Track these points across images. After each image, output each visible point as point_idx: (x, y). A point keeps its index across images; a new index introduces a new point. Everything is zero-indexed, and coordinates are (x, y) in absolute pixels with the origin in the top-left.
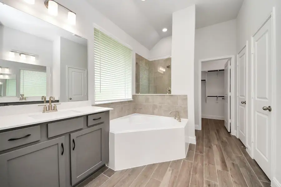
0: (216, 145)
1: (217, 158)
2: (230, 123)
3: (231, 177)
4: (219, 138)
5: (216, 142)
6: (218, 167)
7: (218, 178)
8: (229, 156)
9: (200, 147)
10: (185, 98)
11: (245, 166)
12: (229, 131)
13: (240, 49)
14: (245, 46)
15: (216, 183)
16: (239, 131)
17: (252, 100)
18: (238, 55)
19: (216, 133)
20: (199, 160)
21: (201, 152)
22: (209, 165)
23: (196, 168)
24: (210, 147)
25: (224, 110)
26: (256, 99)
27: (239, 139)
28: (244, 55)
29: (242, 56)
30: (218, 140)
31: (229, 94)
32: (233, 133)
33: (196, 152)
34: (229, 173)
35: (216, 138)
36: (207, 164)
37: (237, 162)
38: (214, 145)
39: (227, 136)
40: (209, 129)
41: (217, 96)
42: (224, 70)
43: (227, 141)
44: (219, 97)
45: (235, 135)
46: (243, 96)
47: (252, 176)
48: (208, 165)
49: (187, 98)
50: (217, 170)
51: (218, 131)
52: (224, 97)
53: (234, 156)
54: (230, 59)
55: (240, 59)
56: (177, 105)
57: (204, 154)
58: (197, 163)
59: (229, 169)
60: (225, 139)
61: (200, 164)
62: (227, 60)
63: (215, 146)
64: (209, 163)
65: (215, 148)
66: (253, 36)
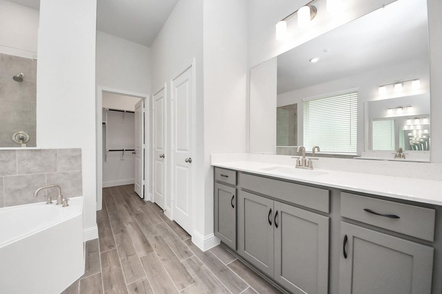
0: (130, 223)
1: (135, 241)
2: (144, 185)
3: (158, 256)
4: (132, 211)
5: (130, 219)
6: (141, 253)
7: (144, 271)
8: (150, 230)
9: (106, 238)
10: (75, 155)
11: (168, 233)
12: (142, 197)
13: (156, 91)
14: (164, 88)
15: (144, 278)
16: (155, 192)
17: (172, 153)
18: (153, 98)
19: (126, 207)
20: (110, 260)
21: (111, 246)
22: (128, 259)
23: (109, 278)
24: (123, 231)
25: (134, 169)
26: (176, 151)
27: (155, 203)
28: (162, 99)
29: (159, 99)
30: (131, 214)
31: (143, 146)
32: (147, 199)
33: (100, 251)
34: (155, 252)
35: (128, 214)
36: (124, 260)
37: (160, 233)
38: (127, 224)
39: (141, 205)
40: (114, 204)
41: (123, 150)
42: (134, 112)
43: (142, 211)
44: (126, 150)
45: (150, 200)
46: (161, 149)
47: (176, 240)
48: (126, 259)
49: (80, 155)
50: (141, 258)
51: (128, 202)
52: (134, 150)
53: (154, 227)
54: (144, 99)
55: (156, 102)
56: (55, 170)
57: (117, 246)
58: (109, 267)
59: (153, 247)
60: (139, 209)
61: (114, 267)
62: (141, 99)
63: (130, 225)
64: (127, 256)
65: (129, 228)
66: (173, 80)
